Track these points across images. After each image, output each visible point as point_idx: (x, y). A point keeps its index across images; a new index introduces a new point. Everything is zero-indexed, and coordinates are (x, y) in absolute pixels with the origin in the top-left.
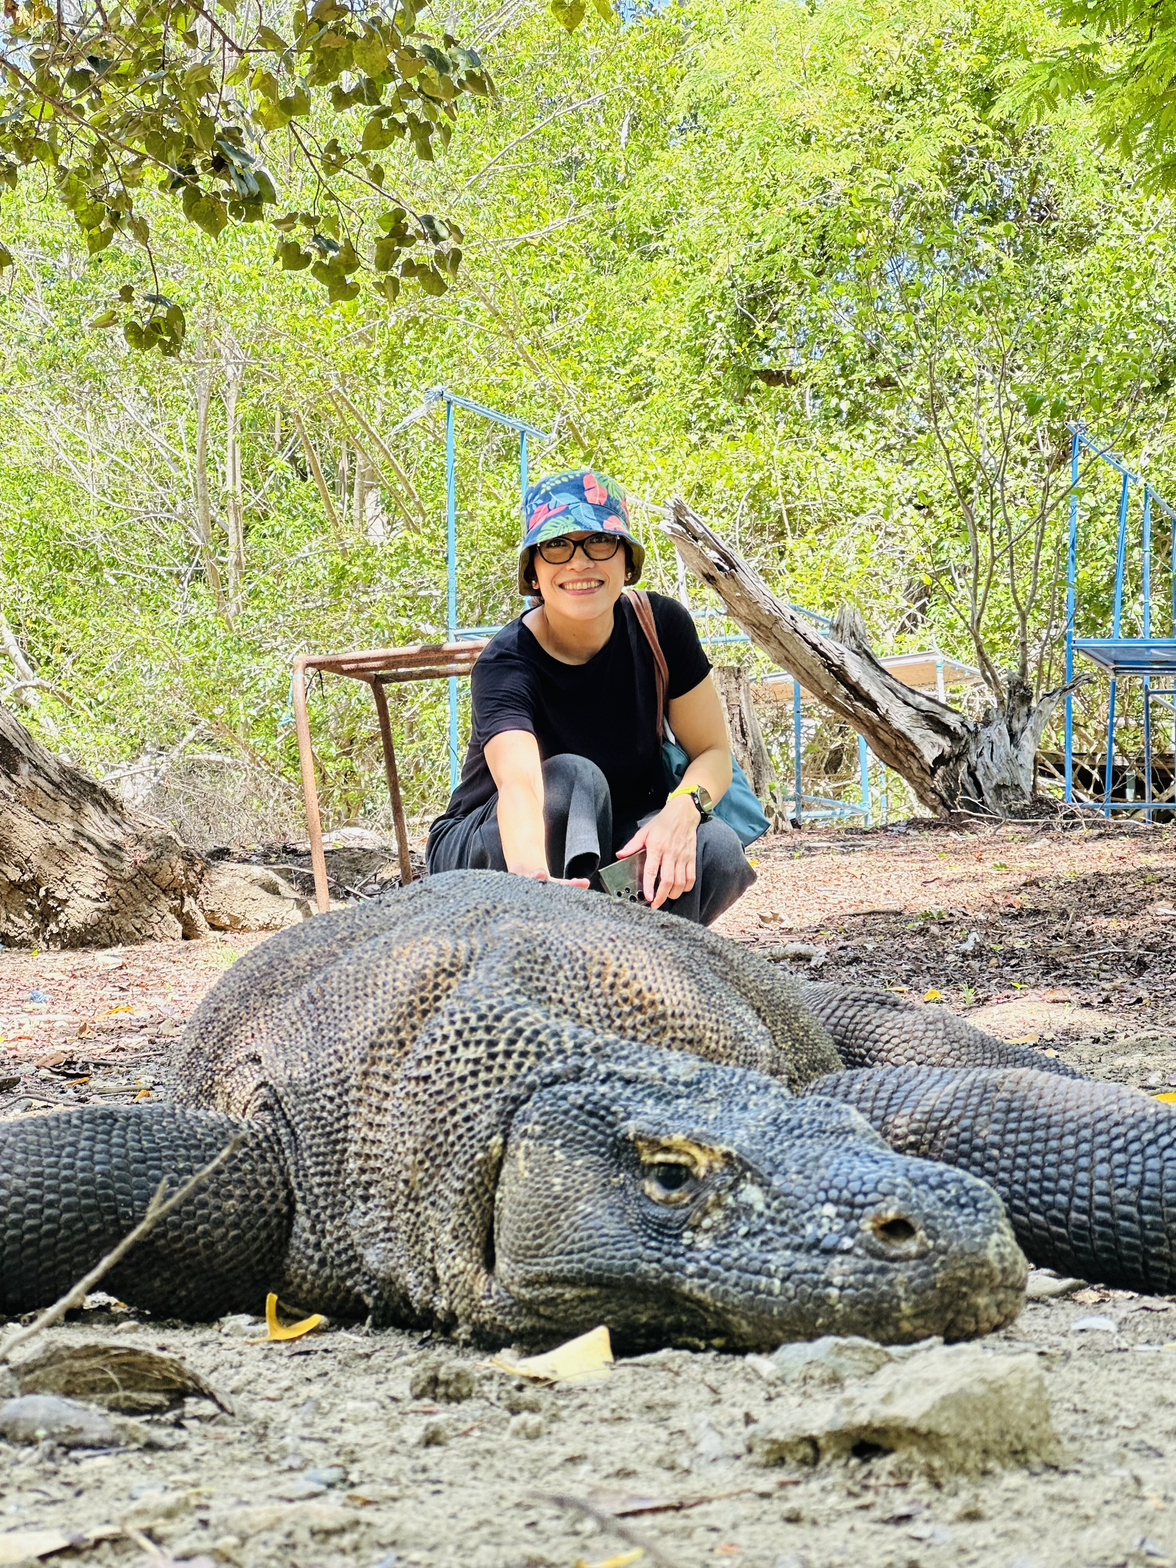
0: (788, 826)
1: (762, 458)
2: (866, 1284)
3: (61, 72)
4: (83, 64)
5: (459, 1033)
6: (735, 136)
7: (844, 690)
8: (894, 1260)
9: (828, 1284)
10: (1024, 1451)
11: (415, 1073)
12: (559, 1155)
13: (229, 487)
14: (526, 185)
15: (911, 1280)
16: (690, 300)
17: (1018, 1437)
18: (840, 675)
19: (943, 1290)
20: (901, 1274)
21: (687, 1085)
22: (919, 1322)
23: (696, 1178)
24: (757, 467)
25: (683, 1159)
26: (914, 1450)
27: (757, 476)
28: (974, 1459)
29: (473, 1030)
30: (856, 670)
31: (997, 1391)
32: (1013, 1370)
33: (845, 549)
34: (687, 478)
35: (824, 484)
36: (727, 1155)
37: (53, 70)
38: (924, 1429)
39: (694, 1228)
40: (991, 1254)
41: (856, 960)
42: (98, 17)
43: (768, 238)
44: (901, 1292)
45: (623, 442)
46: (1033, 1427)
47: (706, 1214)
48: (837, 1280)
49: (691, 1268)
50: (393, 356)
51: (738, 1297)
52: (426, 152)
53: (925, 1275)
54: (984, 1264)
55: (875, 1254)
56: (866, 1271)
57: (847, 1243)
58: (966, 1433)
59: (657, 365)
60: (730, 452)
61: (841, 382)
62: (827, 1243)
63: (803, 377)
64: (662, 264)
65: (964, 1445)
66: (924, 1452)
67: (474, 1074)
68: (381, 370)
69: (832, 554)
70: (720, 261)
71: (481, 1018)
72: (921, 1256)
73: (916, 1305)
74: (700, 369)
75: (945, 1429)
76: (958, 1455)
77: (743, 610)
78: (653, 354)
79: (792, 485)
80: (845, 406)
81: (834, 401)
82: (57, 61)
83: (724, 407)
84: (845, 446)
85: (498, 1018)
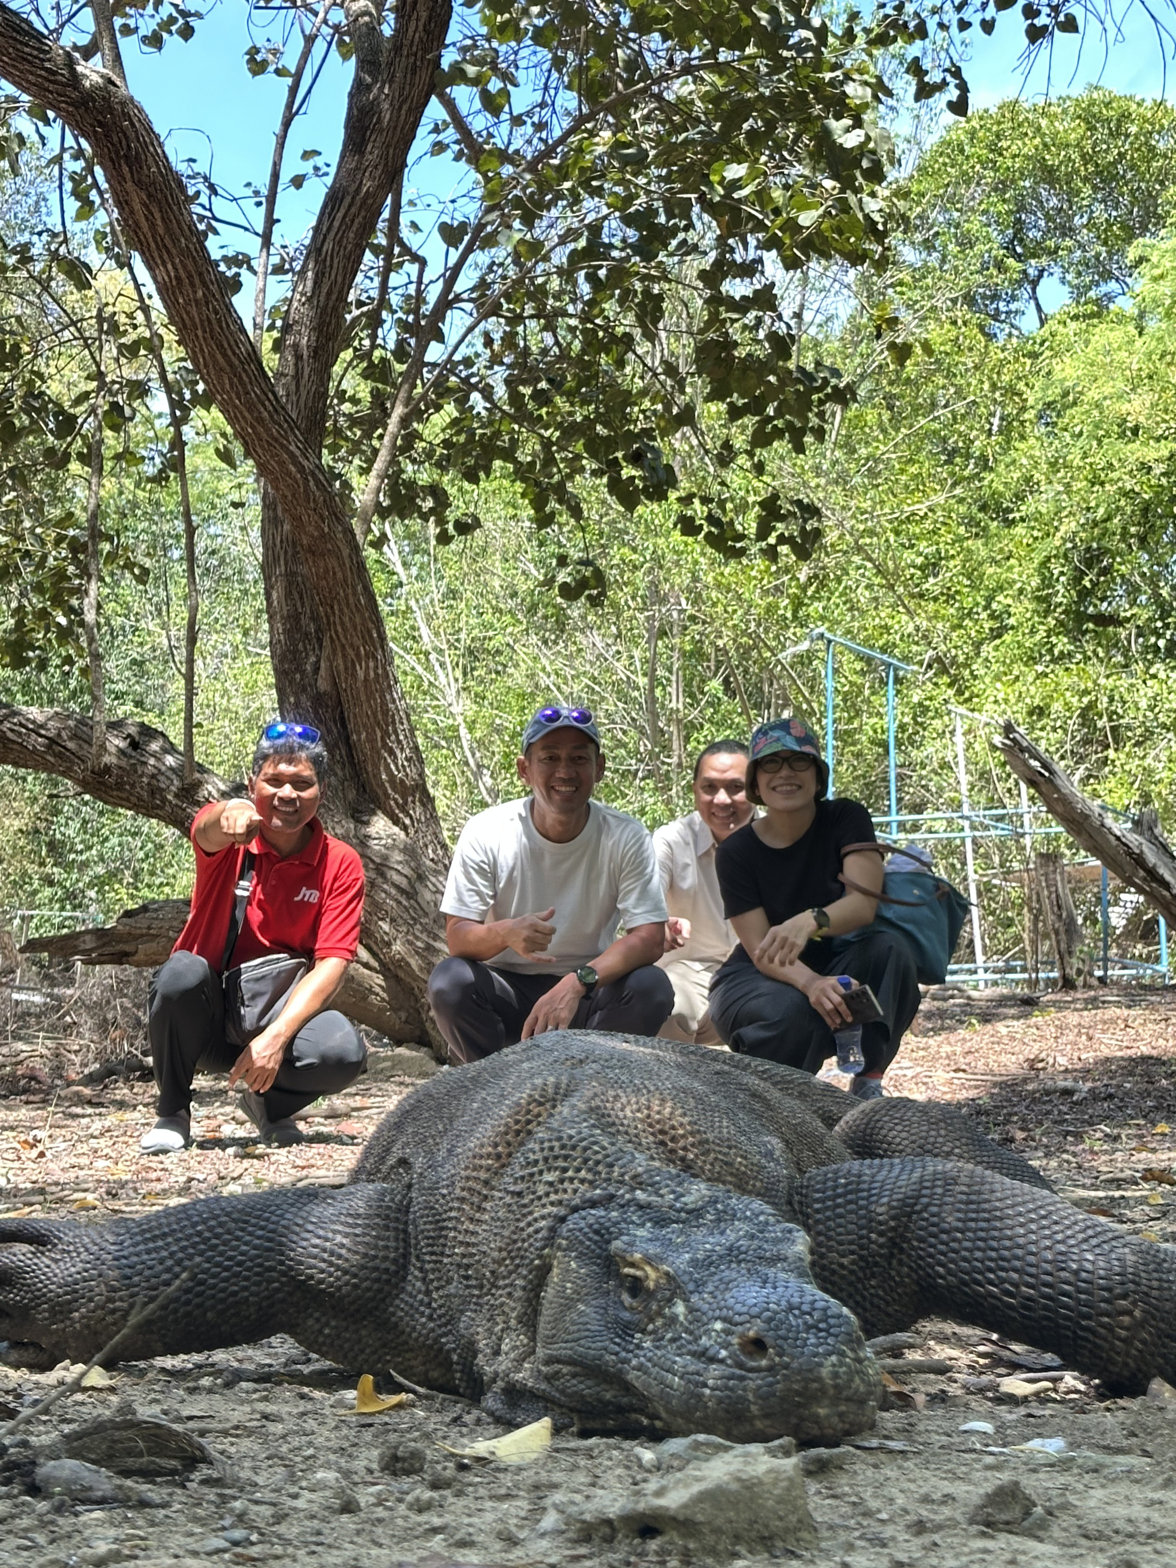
0: (1095, 983)
1: (1090, 685)
2: (727, 1388)
3: (527, 391)
4: (543, 385)
5: (546, 1159)
6: (1077, 430)
7: (1142, 873)
8: (751, 1370)
9: (705, 1385)
10: (770, 1538)
11: (512, 1188)
12: (573, 1265)
13: (673, 705)
14: (913, 469)
15: (759, 1387)
16: (1038, 558)
17: (766, 1526)
18: (1139, 860)
19: (783, 1399)
20: (754, 1382)
21: (688, 1212)
22: (768, 1422)
23: (647, 1290)
24: (1086, 692)
25: (639, 1273)
26: (674, 1534)
27: (1086, 700)
28: (725, 1543)
29: (556, 1158)
30: (1151, 857)
31: (747, 1488)
32: (770, 1471)
33: (1157, 758)
34: (1028, 700)
35: (1143, 704)
36: (667, 1274)
37: (521, 388)
38: (681, 1518)
39: (643, 1331)
40: (825, 1372)
41: (1111, 1097)
42: (556, 349)
43: (1101, 511)
44: (751, 1397)
45: (982, 672)
46: (781, 1519)
47: (652, 1320)
48: (711, 1382)
49: (634, 1362)
50: (798, 604)
51: (655, 1390)
52: (800, 448)
53: (770, 1385)
54: (819, 1379)
55: (740, 1365)
56: (730, 1378)
57: (723, 1353)
58: (719, 1522)
59: (1012, 610)
60: (1066, 681)
61: (1159, 624)
62: (711, 1352)
63: (1128, 620)
64: (1019, 530)
65: (717, 1531)
66: (683, 1536)
67: (547, 1195)
68: (789, 615)
69: (1146, 763)
70: (1063, 529)
71: (563, 1147)
72: (771, 1369)
73: (762, 1408)
74: (1047, 612)
75: (700, 1518)
76: (710, 1539)
77: (1060, 809)
78: (1009, 601)
79: (1117, 706)
80: (1162, 643)
81: (1153, 640)
82: (525, 383)
83: (1062, 644)
84: (1162, 675)
85: (574, 1148)
